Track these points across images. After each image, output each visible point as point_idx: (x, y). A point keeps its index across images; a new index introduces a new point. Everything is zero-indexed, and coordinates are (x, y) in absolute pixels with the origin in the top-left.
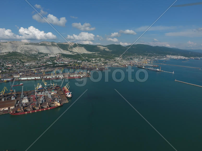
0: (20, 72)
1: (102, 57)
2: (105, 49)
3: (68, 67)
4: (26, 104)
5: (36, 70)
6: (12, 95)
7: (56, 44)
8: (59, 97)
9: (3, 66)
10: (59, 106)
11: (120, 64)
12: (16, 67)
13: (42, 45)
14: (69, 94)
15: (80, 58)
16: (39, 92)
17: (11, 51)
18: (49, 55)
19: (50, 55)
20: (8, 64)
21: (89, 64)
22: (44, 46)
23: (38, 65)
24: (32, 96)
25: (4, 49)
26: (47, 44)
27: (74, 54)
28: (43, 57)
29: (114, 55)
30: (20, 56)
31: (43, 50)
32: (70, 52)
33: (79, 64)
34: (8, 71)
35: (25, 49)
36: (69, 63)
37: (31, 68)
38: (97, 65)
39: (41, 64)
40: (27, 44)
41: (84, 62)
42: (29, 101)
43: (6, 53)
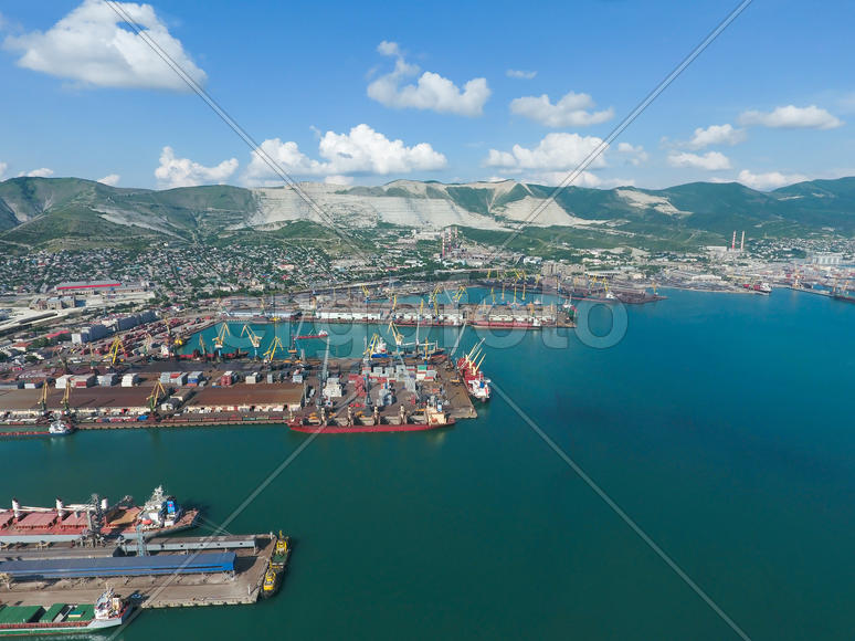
0: (318, 293)
1: (639, 243)
2: (656, 205)
3: (485, 281)
4: (334, 404)
5: (368, 287)
6: (292, 366)
7: (442, 188)
8: (444, 391)
9: (269, 269)
10: (441, 427)
11: (729, 280)
12: (307, 273)
13: (392, 193)
14: (482, 386)
15: (534, 244)
16: (377, 365)
17: (294, 218)
18: (414, 231)
19: (418, 233)
20: (283, 263)
21: (574, 274)
22: (398, 198)
23: (374, 269)
24: (352, 377)
25: (274, 212)
26: (411, 188)
27: (510, 227)
28: (395, 238)
29: (699, 231)
30: (320, 236)
31: (395, 212)
32: (496, 220)
33: (528, 273)
34: (283, 286)
35: (338, 210)
36: (487, 266)
37: (350, 280)
38: (609, 278)
39: (385, 267)
40: (345, 192)
41: (552, 262)
42: (344, 393)
43: (278, 224)
